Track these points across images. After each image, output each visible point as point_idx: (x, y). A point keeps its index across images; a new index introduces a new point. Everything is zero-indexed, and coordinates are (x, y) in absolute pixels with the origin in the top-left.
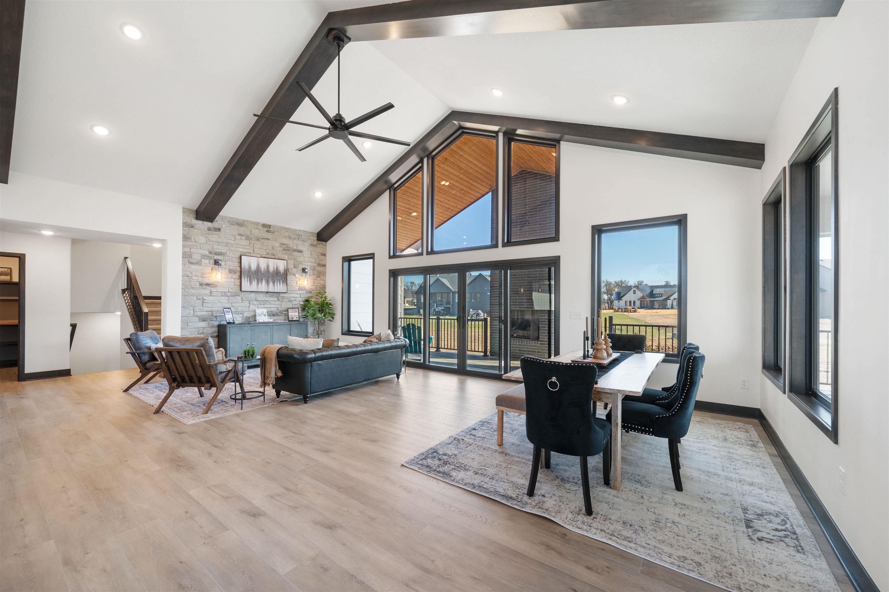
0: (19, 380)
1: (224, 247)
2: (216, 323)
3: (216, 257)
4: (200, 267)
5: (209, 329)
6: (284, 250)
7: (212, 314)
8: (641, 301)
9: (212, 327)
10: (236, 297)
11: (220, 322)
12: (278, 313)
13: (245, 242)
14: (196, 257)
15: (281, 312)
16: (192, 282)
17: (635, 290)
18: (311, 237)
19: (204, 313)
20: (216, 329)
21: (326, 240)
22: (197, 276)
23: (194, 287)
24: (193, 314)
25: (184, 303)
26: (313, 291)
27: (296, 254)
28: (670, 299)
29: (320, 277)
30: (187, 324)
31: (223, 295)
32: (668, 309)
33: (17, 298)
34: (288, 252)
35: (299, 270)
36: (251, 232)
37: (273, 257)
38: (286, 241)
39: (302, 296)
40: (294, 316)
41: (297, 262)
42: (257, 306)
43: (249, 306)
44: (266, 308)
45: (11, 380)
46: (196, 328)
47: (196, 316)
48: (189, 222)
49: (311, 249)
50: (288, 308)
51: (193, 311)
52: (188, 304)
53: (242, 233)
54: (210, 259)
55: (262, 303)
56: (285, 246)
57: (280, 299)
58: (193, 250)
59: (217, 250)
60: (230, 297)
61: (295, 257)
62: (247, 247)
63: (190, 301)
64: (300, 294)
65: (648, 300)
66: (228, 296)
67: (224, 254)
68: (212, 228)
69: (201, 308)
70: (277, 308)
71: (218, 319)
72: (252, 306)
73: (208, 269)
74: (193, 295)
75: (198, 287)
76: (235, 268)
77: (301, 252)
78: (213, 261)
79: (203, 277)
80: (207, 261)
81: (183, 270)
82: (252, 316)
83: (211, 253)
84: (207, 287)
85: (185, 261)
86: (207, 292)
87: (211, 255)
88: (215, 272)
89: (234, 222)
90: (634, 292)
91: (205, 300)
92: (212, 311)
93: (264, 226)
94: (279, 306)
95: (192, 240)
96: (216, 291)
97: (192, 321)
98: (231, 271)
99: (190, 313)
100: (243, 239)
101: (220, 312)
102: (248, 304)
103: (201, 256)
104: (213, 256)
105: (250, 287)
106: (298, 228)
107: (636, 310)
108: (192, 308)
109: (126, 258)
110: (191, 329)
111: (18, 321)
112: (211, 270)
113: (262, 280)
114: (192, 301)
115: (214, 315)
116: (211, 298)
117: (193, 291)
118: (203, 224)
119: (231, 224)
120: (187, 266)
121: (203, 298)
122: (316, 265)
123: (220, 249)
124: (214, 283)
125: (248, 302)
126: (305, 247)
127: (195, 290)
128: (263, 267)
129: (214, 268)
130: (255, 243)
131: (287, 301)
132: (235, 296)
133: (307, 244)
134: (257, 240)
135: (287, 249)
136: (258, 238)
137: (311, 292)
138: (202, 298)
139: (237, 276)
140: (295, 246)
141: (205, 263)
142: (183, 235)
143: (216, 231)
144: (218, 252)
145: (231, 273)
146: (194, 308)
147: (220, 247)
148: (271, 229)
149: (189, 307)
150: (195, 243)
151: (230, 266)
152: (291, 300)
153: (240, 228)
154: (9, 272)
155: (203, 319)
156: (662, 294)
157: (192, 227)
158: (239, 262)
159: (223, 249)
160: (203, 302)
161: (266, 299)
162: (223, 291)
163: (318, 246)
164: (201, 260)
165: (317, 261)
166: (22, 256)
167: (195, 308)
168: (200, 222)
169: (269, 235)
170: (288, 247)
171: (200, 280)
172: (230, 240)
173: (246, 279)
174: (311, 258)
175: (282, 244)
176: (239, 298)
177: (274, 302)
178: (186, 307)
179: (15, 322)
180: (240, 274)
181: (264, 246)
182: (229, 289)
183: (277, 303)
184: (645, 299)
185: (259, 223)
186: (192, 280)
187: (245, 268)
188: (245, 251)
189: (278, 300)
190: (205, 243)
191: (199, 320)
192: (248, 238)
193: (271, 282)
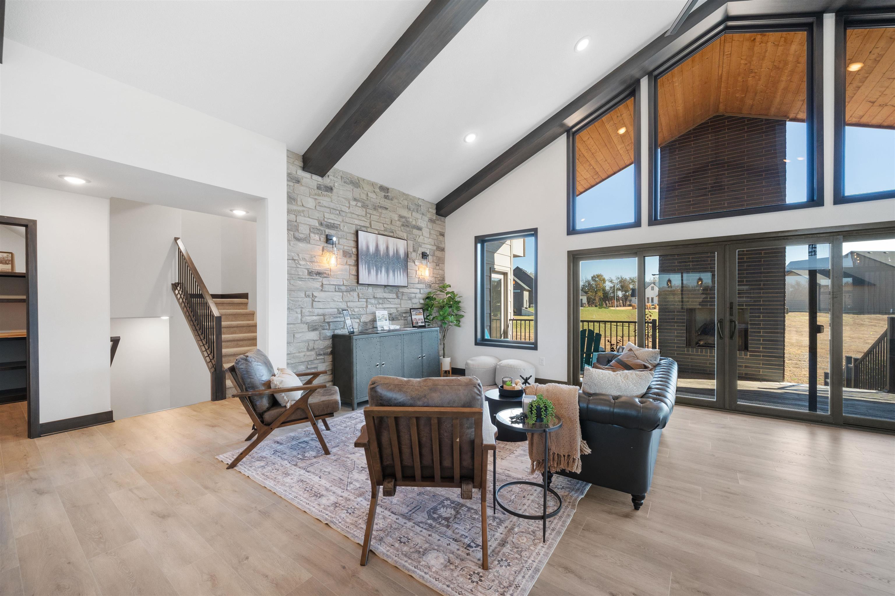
0: (31, 435)
1: (337, 216)
2: (329, 333)
3: (328, 231)
4: (309, 245)
5: (321, 342)
6: (403, 225)
7: (324, 319)
9: (325, 339)
10: (352, 293)
11: (333, 331)
12: (397, 316)
13: (361, 211)
14: (304, 230)
15: (401, 314)
16: (299, 269)
18: (430, 209)
19: (315, 318)
20: (329, 342)
21: (445, 215)
22: (304, 259)
23: (302, 277)
24: (301, 319)
25: (290, 303)
26: (432, 285)
27: (415, 231)
29: (439, 265)
30: (294, 335)
31: (337, 290)
33: (24, 297)
34: (408, 229)
35: (418, 255)
36: (368, 196)
37: (392, 234)
38: (405, 213)
39: (422, 291)
40: (419, 320)
41: (416, 244)
42: (375, 306)
43: (367, 306)
44: (385, 308)
45: (17, 435)
46: (305, 341)
47: (304, 323)
48: (295, 173)
49: (430, 225)
50: (410, 309)
51: (301, 315)
52: (295, 304)
53: (357, 196)
54: (321, 234)
55: (381, 301)
56: (404, 220)
57: (400, 295)
58: (300, 219)
59: (330, 221)
60: (345, 293)
61: (414, 236)
62: (363, 219)
63: (297, 299)
64: (420, 289)
66: (342, 292)
67: (337, 228)
68: (322, 186)
69: (311, 310)
70: (396, 308)
71: (332, 326)
72: (369, 306)
73: (318, 250)
74: (300, 290)
75: (307, 277)
76: (350, 249)
77: (420, 229)
78: (324, 236)
79: (312, 262)
80: (317, 237)
81: (289, 250)
82: (370, 321)
83: (321, 224)
84: (318, 277)
85: (290, 235)
86: (318, 285)
87: (322, 228)
88: (327, 255)
89: (348, 179)
91: (316, 297)
92: (324, 315)
93: (383, 189)
94: (399, 306)
95: (298, 203)
96: (328, 283)
97: (300, 331)
98: (346, 254)
99: (297, 318)
100: (358, 206)
101: (334, 316)
102: (366, 303)
103: (310, 229)
104: (324, 229)
105: (369, 278)
106: (417, 196)
108: (299, 311)
109: (176, 239)
110: (299, 344)
111: (25, 331)
112: (321, 252)
113: (381, 267)
114: (300, 299)
115: (326, 321)
116: (322, 294)
117: (300, 283)
118: (311, 178)
119: (345, 182)
120: (292, 243)
121: (313, 294)
122: (435, 248)
123: (333, 219)
124: (326, 272)
125: (365, 300)
126: (423, 222)
127: (303, 282)
128: (382, 248)
129: (325, 248)
130: (371, 213)
131: (407, 299)
132: (351, 291)
133: (427, 219)
134: (374, 208)
135: (406, 224)
136: (376, 206)
137: (430, 286)
138: (311, 295)
139: (352, 261)
140: (414, 220)
141: (314, 239)
142: (288, 193)
143: (327, 191)
144: (330, 224)
145: (345, 257)
146: (301, 311)
147: (332, 216)
148: (389, 194)
149: (296, 308)
150: (302, 208)
151: (344, 246)
152: (411, 298)
153: (355, 189)
154: (10, 259)
155: (313, 328)
157: (298, 182)
158: (354, 241)
159: (335, 219)
160: (313, 301)
161: (386, 295)
162: (336, 284)
163: (437, 222)
164: (309, 234)
165: (436, 244)
166: (30, 224)
167: (304, 310)
168: (307, 175)
169: (386, 203)
170: (407, 221)
171: (310, 266)
172: (344, 206)
173: (364, 266)
174: (430, 238)
175: (401, 217)
176: (355, 294)
177: (393, 300)
178: (292, 309)
179: (22, 332)
180: (355, 259)
181: (381, 218)
182: (344, 280)
183: (397, 301)
185: (376, 184)
186: (299, 266)
187: (362, 249)
188: (362, 224)
189: (398, 297)
190: (314, 208)
191: (308, 328)
192: (364, 206)
193: (391, 271)
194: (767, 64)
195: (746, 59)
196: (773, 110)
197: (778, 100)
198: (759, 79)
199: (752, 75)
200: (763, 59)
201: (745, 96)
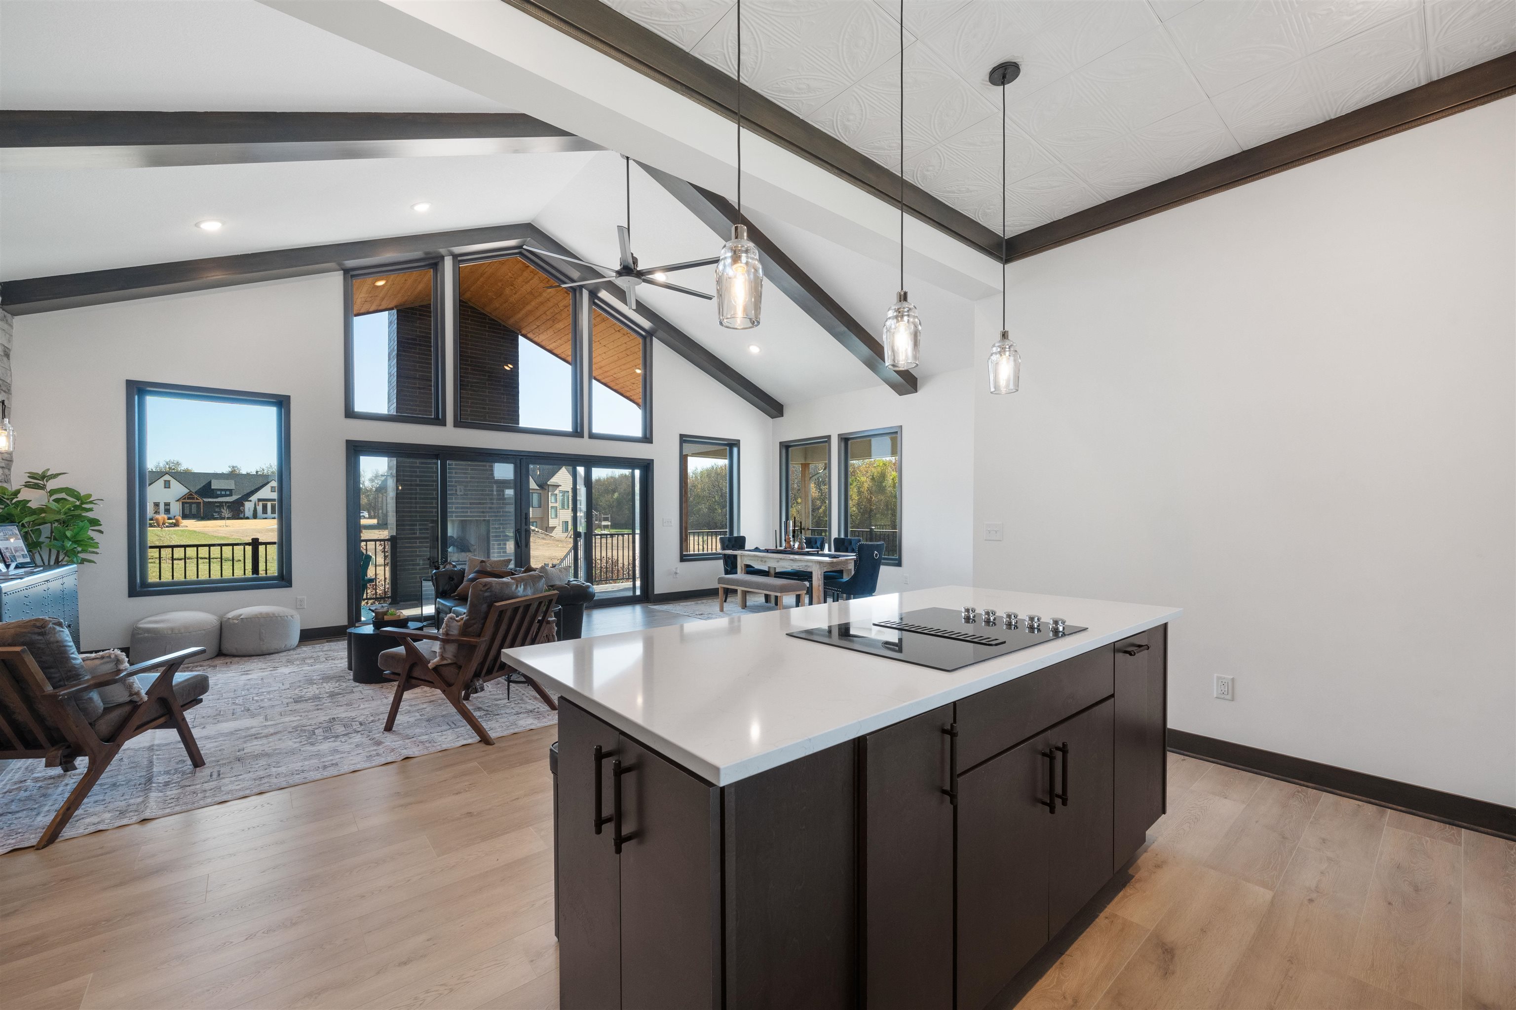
8: (182, 503)
17: (169, 481)
28: (251, 501)
32: (248, 518)
65: (200, 500)
90: (167, 485)
107: (177, 521)
156: (231, 490)
184: (193, 498)
194: (527, 288)
195: (513, 275)
196: (512, 321)
197: (520, 315)
198: (515, 294)
199: (512, 288)
200: (526, 283)
201: (496, 299)
